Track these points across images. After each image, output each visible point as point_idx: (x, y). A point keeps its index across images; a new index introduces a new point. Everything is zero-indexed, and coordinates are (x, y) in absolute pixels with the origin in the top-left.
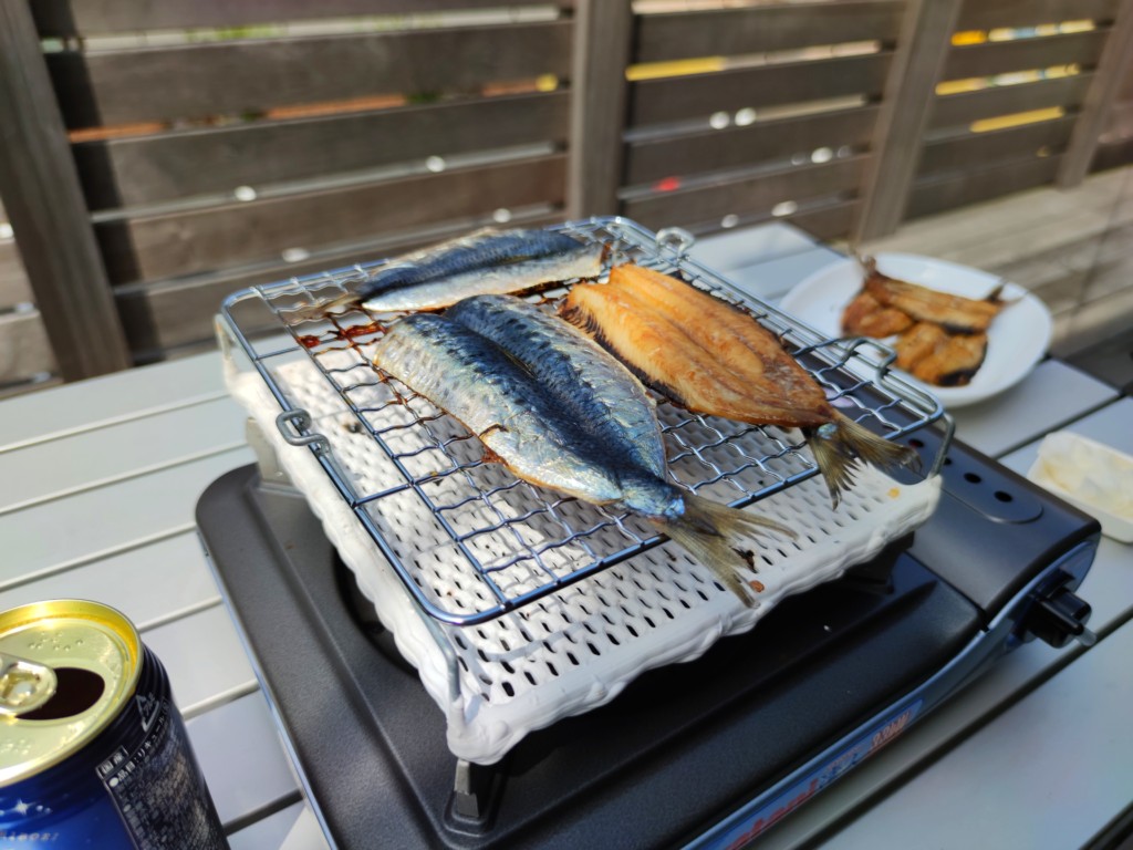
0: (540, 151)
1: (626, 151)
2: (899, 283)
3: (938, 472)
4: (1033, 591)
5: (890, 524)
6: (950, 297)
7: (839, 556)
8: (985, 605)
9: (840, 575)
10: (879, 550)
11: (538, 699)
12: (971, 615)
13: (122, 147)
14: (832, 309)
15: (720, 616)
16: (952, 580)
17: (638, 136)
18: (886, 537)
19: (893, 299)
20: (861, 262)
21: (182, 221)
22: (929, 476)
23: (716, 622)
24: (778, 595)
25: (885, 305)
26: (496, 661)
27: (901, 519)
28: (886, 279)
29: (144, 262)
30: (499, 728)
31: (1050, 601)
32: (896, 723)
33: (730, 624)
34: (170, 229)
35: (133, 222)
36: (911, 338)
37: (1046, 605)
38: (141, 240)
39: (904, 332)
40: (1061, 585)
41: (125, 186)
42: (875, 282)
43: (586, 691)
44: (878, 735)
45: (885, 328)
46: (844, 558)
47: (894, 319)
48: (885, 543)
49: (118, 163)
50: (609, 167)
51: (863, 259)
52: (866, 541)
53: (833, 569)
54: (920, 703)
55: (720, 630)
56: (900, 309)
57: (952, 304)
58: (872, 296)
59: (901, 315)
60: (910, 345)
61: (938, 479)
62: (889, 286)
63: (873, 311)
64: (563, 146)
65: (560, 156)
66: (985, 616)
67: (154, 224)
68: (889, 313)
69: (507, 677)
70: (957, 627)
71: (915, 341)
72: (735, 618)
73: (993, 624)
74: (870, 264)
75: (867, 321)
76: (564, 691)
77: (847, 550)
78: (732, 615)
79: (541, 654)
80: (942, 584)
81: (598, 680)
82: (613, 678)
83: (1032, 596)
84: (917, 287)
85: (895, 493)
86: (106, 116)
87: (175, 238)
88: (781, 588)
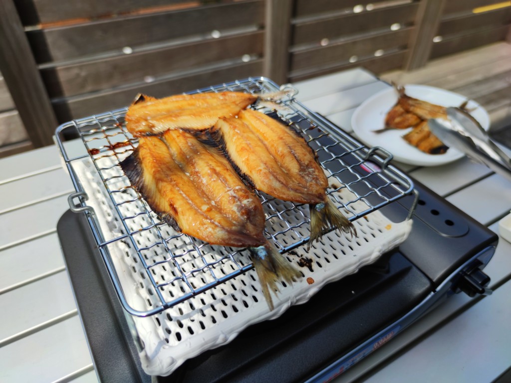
0: (252, 29)
1: (293, 29)
2: (416, 100)
3: (411, 218)
4: (461, 271)
5: (384, 245)
6: (440, 107)
7: (355, 263)
8: (435, 279)
9: (356, 272)
10: (377, 259)
11: (190, 344)
12: (427, 285)
13: (51, 32)
14: (381, 114)
15: (289, 297)
16: (420, 266)
17: (298, 21)
18: (381, 252)
19: (412, 109)
20: (397, 89)
21: (81, 67)
22: (407, 219)
23: (287, 300)
24: (322, 284)
25: (408, 112)
26: (175, 321)
27: (390, 242)
28: (409, 98)
29: (65, 87)
30: (169, 361)
31: (469, 276)
32: (386, 337)
33: (295, 301)
34: (76, 71)
35: (58, 68)
36: (419, 128)
37: (467, 278)
38: (63, 77)
39: (416, 126)
40: (476, 267)
41: (54, 52)
42: (404, 99)
43: (216, 338)
44: (377, 344)
45: (406, 124)
46: (358, 264)
47: (411, 119)
48: (381, 255)
49: (49, 40)
50: (284, 36)
51: (399, 88)
52: (370, 254)
53: (352, 269)
54: (399, 327)
55: (290, 304)
56: (415, 114)
57: (441, 112)
58: (402, 107)
59: (415, 117)
60: (417, 133)
61: (411, 221)
62: (411, 102)
63: (401, 115)
64: (262, 27)
65: (261, 32)
66: (434, 285)
67: (68, 69)
68: (409, 116)
69: (179, 330)
70: (418, 290)
71: (420, 131)
72: (298, 298)
73: (439, 288)
74: (402, 91)
75: (398, 120)
76: (204, 339)
77: (359, 260)
78: (296, 296)
79: (198, 317)
80: (414, 269)
81: (223, 333)
82: (231, 332)
83: (461, 273)
84: (424, 103)
85: (389, 227)
86: (42, 19)
87: (78, 75)
88: (323, 281)
